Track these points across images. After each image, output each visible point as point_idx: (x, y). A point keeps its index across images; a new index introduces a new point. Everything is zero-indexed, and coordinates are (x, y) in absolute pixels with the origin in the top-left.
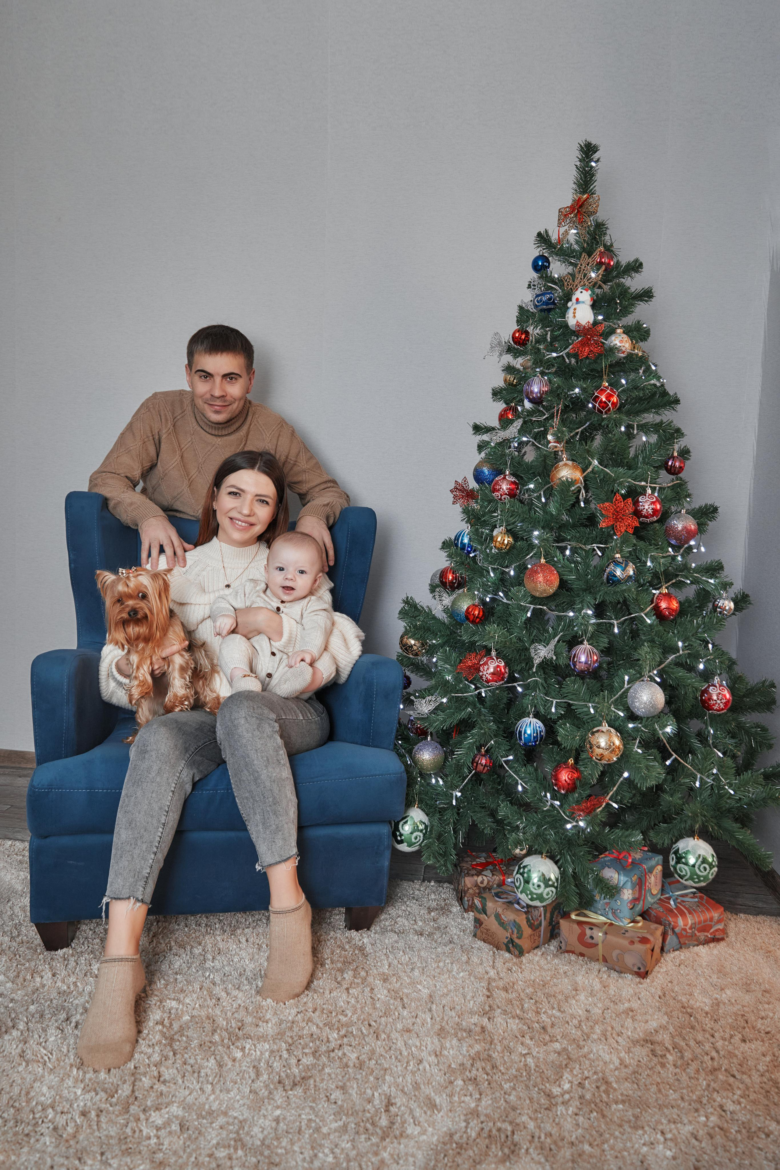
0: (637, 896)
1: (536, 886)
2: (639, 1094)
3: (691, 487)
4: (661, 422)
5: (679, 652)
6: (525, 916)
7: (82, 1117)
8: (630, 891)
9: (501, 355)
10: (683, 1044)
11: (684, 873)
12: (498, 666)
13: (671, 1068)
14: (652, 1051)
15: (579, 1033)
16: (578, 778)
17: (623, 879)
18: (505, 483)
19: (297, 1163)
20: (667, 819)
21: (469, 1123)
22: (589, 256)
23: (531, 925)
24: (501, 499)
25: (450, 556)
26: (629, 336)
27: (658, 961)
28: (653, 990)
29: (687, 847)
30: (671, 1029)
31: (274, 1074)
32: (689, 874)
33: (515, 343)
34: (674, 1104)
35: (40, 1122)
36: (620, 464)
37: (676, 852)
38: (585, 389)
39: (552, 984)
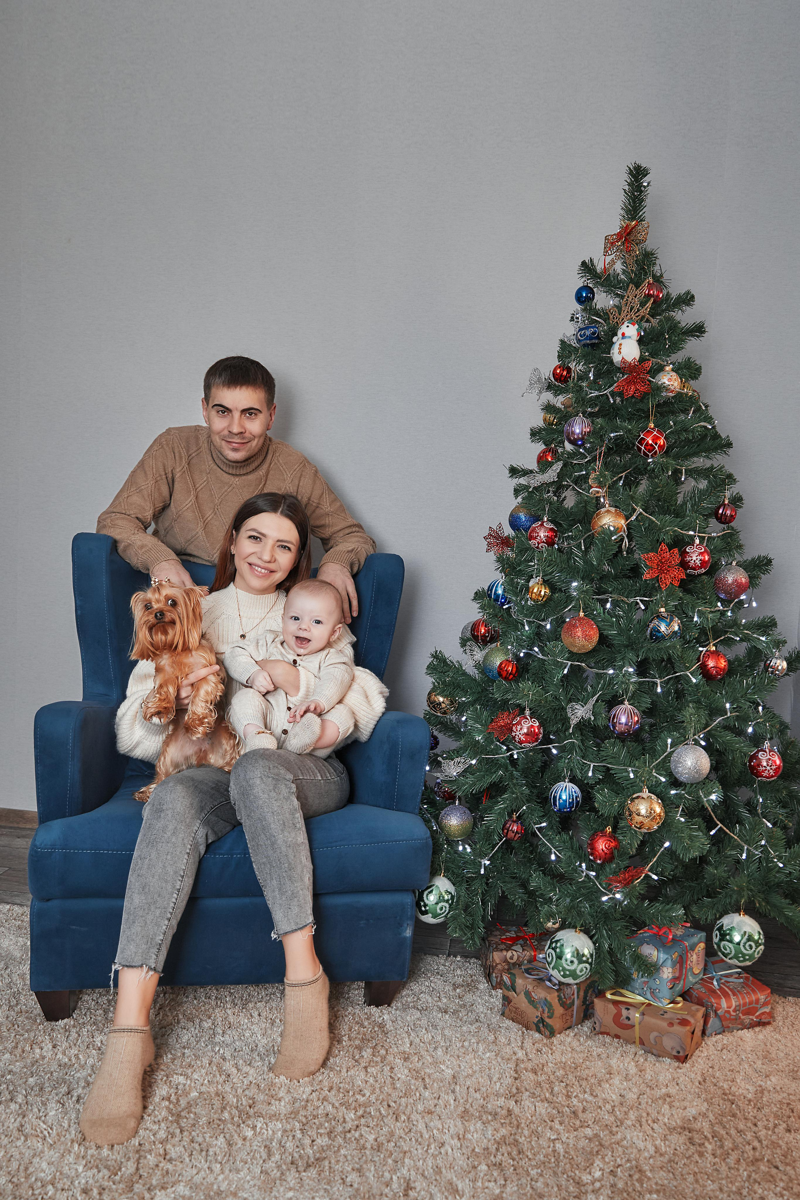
0: (677, 975)
1: (569, 962)
2: (675, 1183)
3: (743, 538)
4: (712, 467)
5: (726, 714)
6: (556, 994)
7: (84, 1195)
8: (670, 970)
9: (540, 392)
10: (723, 1132)
11: (728, 951)
12: (532, 726)
13: (710, 1158)
14: (690, 1139)
15: (612, 1119)
16: (616, 848)
17: (663, 956)
18: (543, 530)
20: (711, 893)
22: (637, 287)
23: (563, 1004)
24: (538, 548)
25: (482, 608)
26: (679, 374)
27: (698, 1045)
28: (693, 1076)
29: (732, 923)
30: (711, 1116)
31: (287, 1154)
32: (733, 952)
33: (556, 379)
36: (667, 512)
37: (720, 929)
38: (630, 430)
39: (584, 1066)
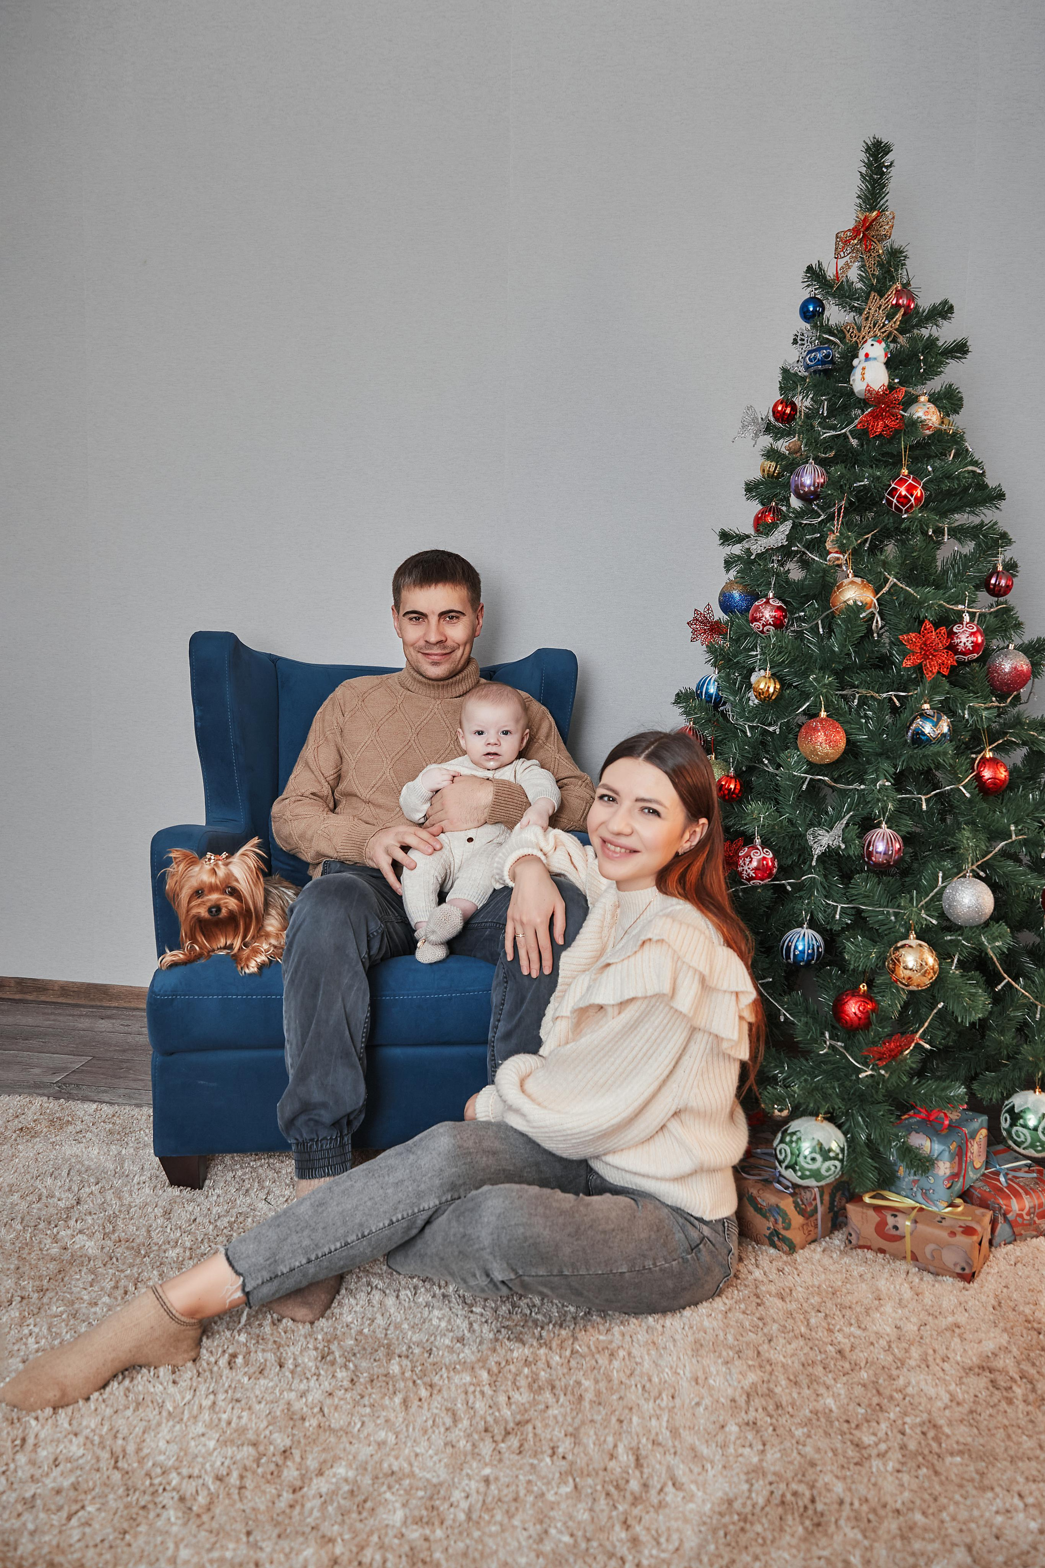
0: (956, 1170)
1: (808, 1160)
2: (982, 1441)
3: (1021, 613)
4: (982, 524)
5: (1011, 837)
6: (791, 1199)
7: (218, 1483)
8: (948, 1165)
9: (756, 435)
10: (1033, 1371)
11: (1022, 1139)
12: (764, 859)
13: (1022, 1406)
14: (992, 1381)
15: (890, 1358)
16: (873, 1010)
17: (937, 1147)
18: (769, 608)
19: (519, 1543)
20: (993, 1065)
21: (752, 1485)
22: (881, 296)
23: (802, 1212)
24: (762, 632)
25: (687, 713)
26: (937, 406)
27: (986, 1258)
28: (984, 1298)
29: (1026, 1103)
30: (1014, 1350)
31: (478, 1419)
32: (1029, 1140)
33: (777, 420)
34: (1031, 1455)
35: (161, 1490)
36: (926, 583)
37: (1011, 1111)
38: (878, 478)
39: (845, 1291)
